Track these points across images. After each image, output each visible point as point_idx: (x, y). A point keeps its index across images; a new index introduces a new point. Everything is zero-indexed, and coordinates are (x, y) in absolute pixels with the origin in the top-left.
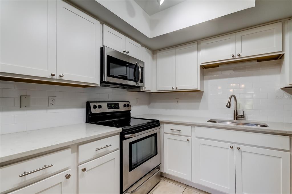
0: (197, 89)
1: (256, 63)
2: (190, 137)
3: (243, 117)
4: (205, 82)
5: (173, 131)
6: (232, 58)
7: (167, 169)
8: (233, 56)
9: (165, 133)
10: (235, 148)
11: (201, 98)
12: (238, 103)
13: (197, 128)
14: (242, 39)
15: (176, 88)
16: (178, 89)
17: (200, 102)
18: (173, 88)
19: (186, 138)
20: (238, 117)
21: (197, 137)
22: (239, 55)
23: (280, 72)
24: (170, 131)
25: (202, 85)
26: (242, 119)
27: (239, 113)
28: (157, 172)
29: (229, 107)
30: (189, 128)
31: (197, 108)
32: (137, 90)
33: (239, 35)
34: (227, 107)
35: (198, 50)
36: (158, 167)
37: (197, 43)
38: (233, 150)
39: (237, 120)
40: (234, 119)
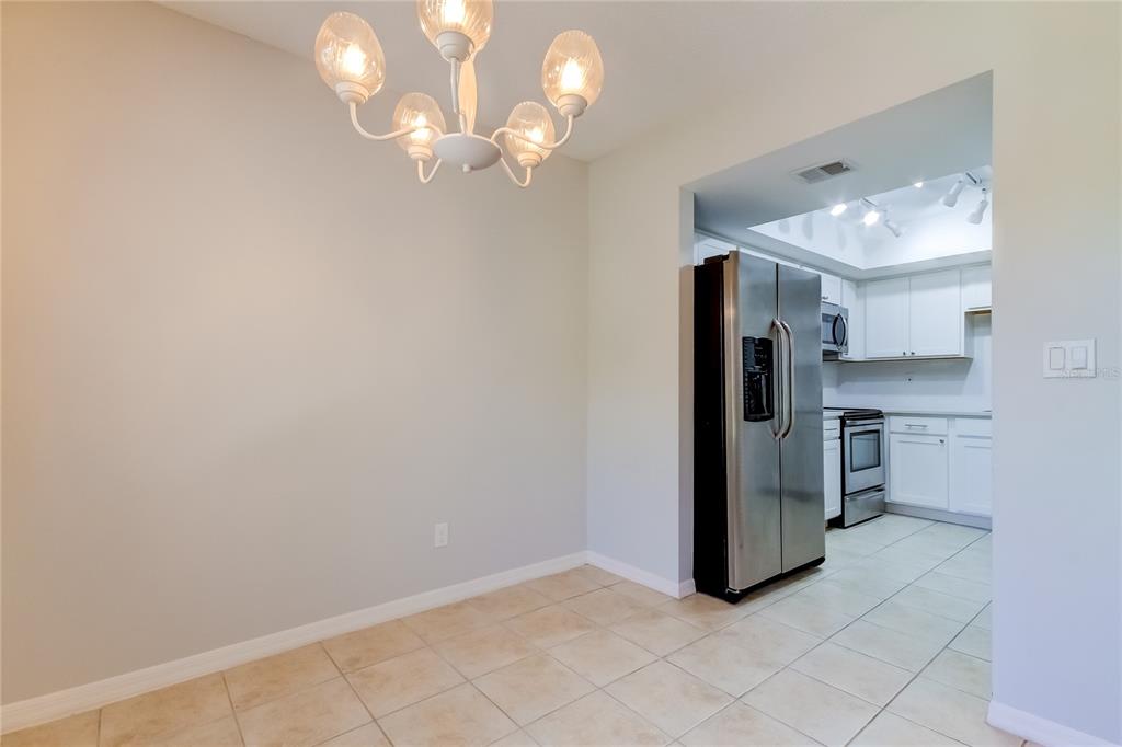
0: (959, 355)
2: (947, 435)
4: (977, 340)
5: (910, 428)
7: (897, 493)
9: (891, 431)
11: (968, 372)
13: (958, 421)
15: (913, 353)
18: (904, 353)
19: (936, 439)
21: (960, 436)
24: (904, 429)
25: (969, 345)
28: (876, 496)
30: (944, 421)
32: (833, 358)
35: (962, 283)
36: (878, 489)
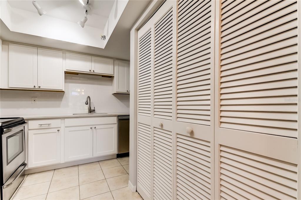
0: (62, 90)
1: (101, 77)
2: (60, 127)
3: (94, 111)
5: (41, 126)
6: (89, 71)
8: (90, 71)
9: (29, 130)
10: (93, 128)
11: (63, 97)
12: (91, 101)
14: (95, 62)
15: (39, 87)
16: (40, 88)
17: (61, 101)
18: (34, 86)
19: (56, 130)
20: (91, 111)
21: (66, 127)
22: (94, 71)
23: (112, 85)
26: (93, 112)
27: (91, 109)
29: (87, 104)
31: (59, 106)
33: (94, 58)
34: (86, 104)
36: (24, 164)
37: (62, 52)
38: (92, 130)
39: (90, 113)
40: (89, 113)
